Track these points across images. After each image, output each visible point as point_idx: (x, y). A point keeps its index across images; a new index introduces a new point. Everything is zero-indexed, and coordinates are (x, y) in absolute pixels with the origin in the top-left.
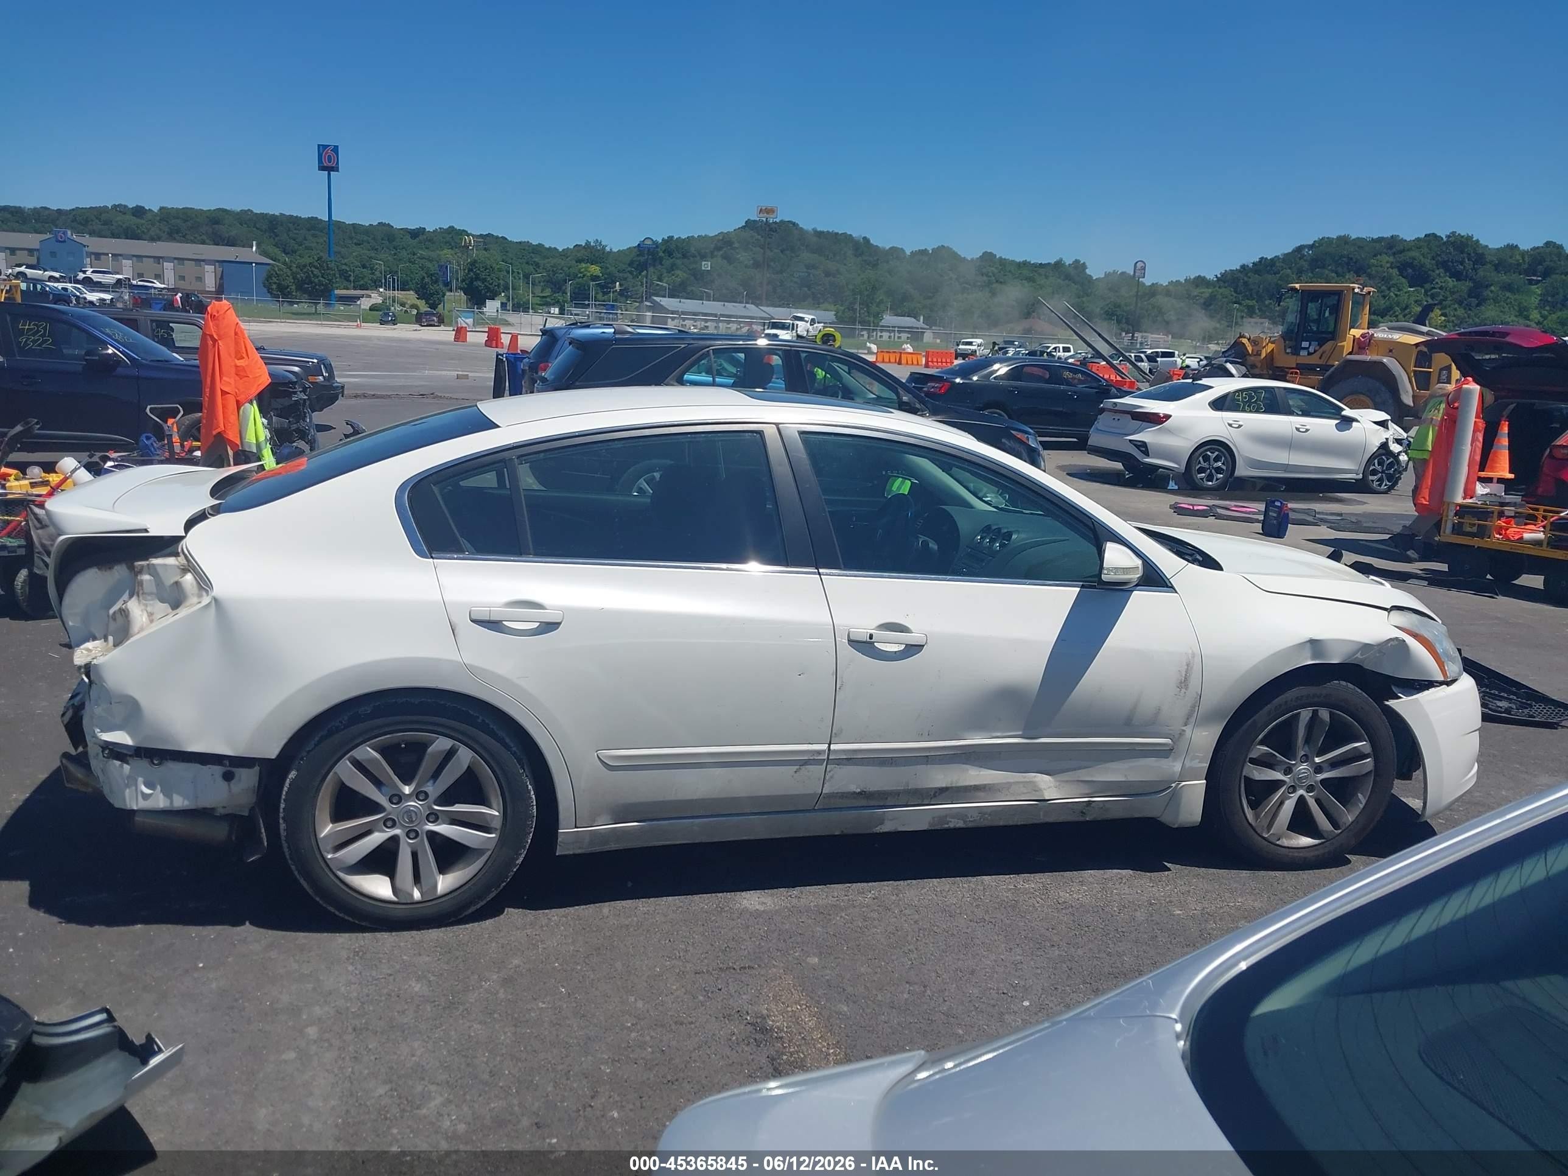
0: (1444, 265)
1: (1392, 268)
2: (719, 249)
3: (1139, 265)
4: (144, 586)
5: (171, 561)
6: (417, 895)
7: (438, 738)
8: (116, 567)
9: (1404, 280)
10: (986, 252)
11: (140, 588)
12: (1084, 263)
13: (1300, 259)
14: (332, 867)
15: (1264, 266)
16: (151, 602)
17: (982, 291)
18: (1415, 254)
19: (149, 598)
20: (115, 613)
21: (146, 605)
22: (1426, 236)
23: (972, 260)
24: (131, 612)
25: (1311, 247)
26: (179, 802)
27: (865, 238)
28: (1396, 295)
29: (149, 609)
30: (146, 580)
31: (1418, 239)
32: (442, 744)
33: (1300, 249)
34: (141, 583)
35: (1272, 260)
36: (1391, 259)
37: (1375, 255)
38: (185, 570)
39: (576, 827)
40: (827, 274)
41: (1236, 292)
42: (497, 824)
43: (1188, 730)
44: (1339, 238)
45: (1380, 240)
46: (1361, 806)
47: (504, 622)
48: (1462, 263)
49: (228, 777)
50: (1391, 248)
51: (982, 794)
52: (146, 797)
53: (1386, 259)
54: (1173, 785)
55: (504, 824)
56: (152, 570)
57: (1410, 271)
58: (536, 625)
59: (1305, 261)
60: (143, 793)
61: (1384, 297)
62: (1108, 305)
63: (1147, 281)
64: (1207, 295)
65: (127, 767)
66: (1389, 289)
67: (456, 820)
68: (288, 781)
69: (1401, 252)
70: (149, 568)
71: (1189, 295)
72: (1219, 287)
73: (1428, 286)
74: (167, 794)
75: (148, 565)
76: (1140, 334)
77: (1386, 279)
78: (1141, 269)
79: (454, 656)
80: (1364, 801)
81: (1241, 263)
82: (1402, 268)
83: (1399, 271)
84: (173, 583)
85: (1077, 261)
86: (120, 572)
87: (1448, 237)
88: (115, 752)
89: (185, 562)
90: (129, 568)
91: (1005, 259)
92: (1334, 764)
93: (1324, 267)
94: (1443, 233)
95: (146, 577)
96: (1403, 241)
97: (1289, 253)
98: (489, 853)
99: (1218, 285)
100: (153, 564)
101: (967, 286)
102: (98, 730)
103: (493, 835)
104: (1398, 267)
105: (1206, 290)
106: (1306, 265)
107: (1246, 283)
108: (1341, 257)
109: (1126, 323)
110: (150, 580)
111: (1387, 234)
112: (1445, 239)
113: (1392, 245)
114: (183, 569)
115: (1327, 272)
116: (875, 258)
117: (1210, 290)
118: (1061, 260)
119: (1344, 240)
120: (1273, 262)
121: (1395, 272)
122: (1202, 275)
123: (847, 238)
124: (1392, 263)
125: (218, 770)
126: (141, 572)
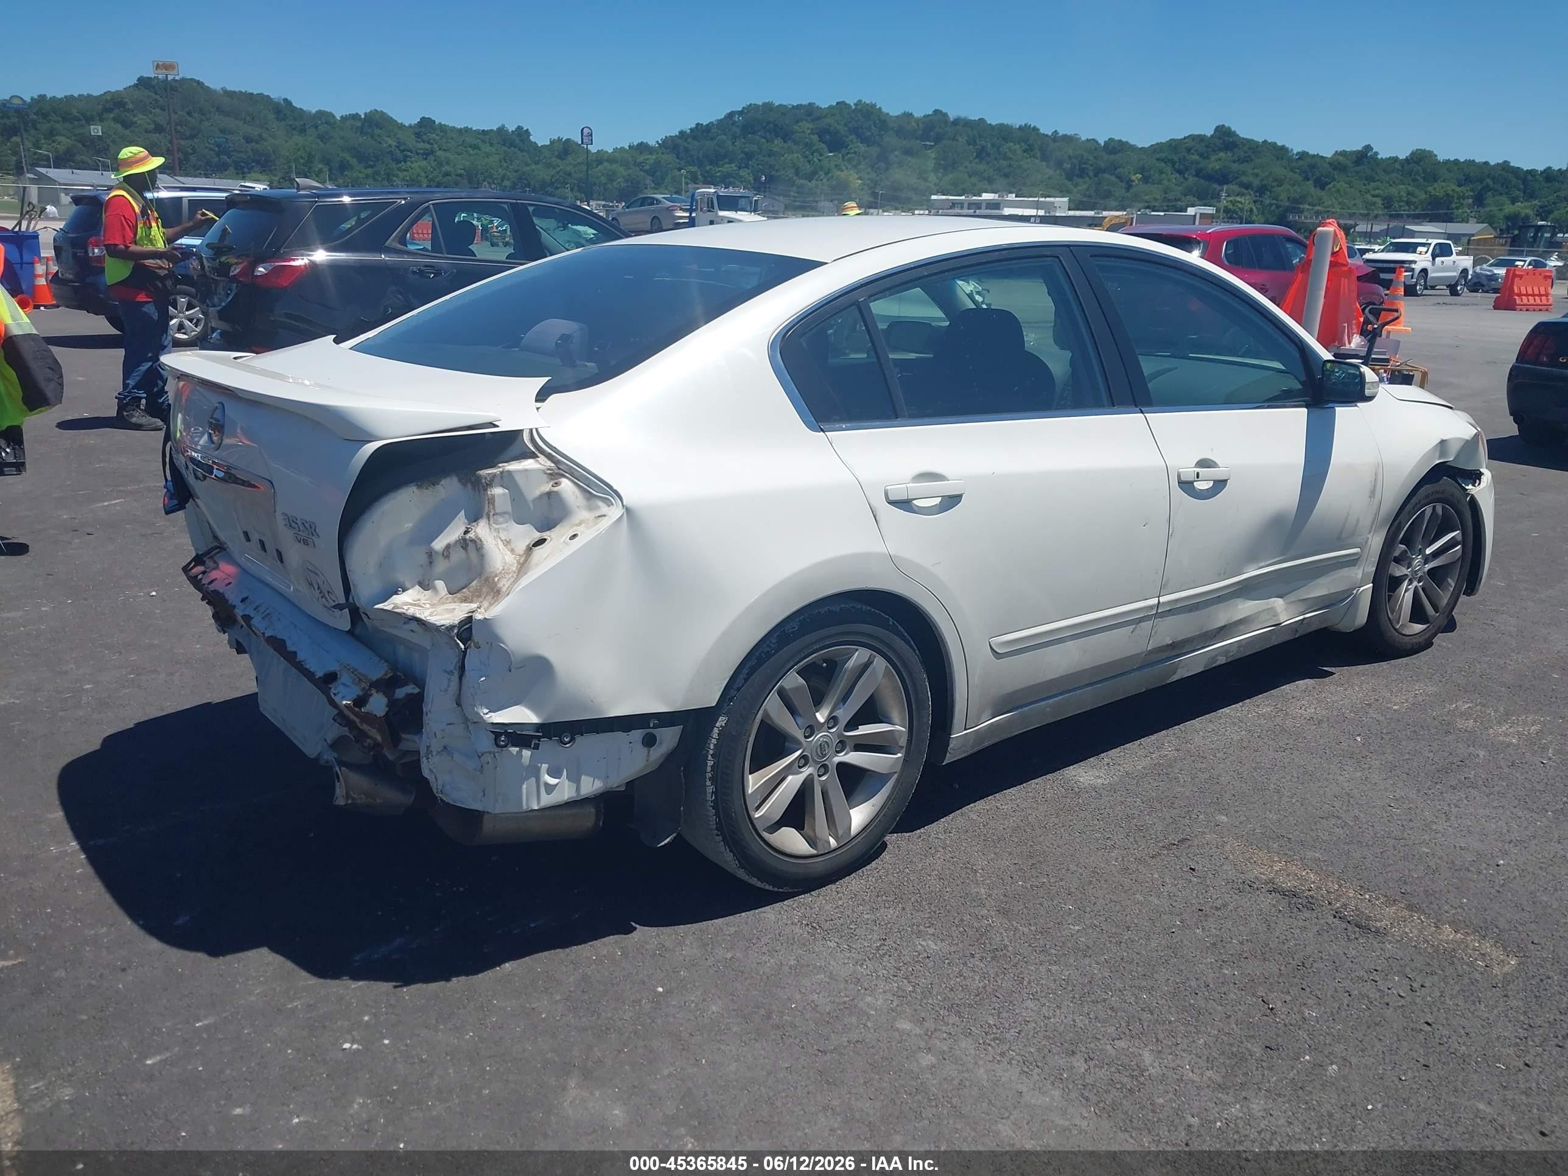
0: (855, 131)
1: (813, 134)
2: (110, 110)
3: (586, 131)
4: (496, 504)
5: (529, 464)
6: (833, 842)
7: (857, 650)
8: (443, 482)
9: (824, 146)
10: (423, 118)
11: (491, 507)
12: (527, 130)
13: (733, 124)
14: (758, 827)
15: (701, 132)
16: (504, 526)
17: (426, 159)
18: (829, 120)
19: (501, 520)
20: (448, 547)
21: (498, 531)
22: (837, 103)
23: (410, 126)
24: (485, 543)
25: (741, 113)
26: (590, 786)
27: (286, 100)
28: (820, 160)
29: (503, 536)
30: (499, 495)
31: (831, 107)
32: (859, 656)
33: (731, 115)
34: (492, 500)
35: (707, 125)
36: (811, 126)
37: (797, 122)
38: (554, 476)
39: (965, 729)
40: (248, 140)
41: (677, 158)
42: (903, 741)
43: (1370, 536)
44: (764, 104)
45: (799, 107)
46: (1452, 589)
47: (914, 502)
48: (869, 129)
49: (650, 741)
50: (810, 115)
51: (1242, 627)
52: (550, 789)
53: (806, 126)
54: (1355, 592)
55: (910, 741)
56: (508, 480)
57: (828, 137)
58: (938, 500)
59: (738, 127)
60: (546, 784)
61: (809, 162)
62: (558, 172)
63: (593, 149)
64: (652, 161)
65: (527, 753)
66: (812, 154)
67: (861, 746)
68: (715, 733)
69: (819, 118)
70: (502, 477)
71: (635, 162)
72: (663, 153)
73: (844, 151)
74: (575, 779)
75: (502, 473)
76: (595, 202)
77: (809, 145)
78: (587, 135)
79: (879, 548)
80: (1453, 585)
81: (679, 129)
82: (821, 133)
83: (819, 137)
84: (541, 496)
85: (519, 128)
86: (449, 487)
87: (856, 105)
88: (516, 736)
89: (549, 464)
90: (464, 482)
91: (445, 125)
92: (1436, 554)
93: (754, 133)
94: (851, 102)
95: (498, 491)
96: (819, 108)
97: (721, 120)
98: (896, 776)
99: (660, 152)
100: (509, 472)
101: (409, 153)
102: (486, 711)
103: (899, 755)
104: (817, 133)
105: (650, 156)
106: (738, 131)
107: (686, 150)
108: (769, 123)
109: (579, 190)
110: (504, 494)
111: (805, 102)
112: (854, 107)
113: (809, 111)
114: (550, 474)
115: (758, 137)
116: (302, 123)
117: (654, 157)
118: (503, 126)
119: (768, 107)
120: (709, 127)
121: (815, 138)
122: (645, 141)
123: (262, 100)
124: (812, 129)
125: (637, 734)
126: (490, 485)
